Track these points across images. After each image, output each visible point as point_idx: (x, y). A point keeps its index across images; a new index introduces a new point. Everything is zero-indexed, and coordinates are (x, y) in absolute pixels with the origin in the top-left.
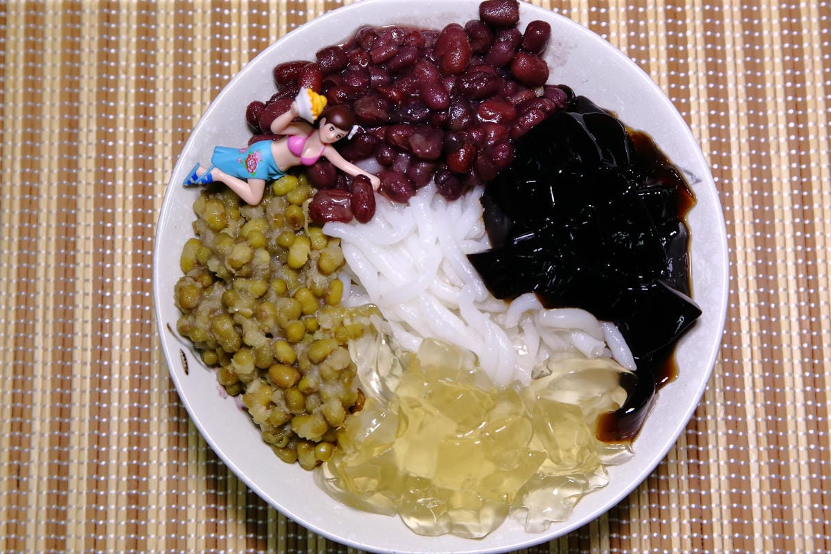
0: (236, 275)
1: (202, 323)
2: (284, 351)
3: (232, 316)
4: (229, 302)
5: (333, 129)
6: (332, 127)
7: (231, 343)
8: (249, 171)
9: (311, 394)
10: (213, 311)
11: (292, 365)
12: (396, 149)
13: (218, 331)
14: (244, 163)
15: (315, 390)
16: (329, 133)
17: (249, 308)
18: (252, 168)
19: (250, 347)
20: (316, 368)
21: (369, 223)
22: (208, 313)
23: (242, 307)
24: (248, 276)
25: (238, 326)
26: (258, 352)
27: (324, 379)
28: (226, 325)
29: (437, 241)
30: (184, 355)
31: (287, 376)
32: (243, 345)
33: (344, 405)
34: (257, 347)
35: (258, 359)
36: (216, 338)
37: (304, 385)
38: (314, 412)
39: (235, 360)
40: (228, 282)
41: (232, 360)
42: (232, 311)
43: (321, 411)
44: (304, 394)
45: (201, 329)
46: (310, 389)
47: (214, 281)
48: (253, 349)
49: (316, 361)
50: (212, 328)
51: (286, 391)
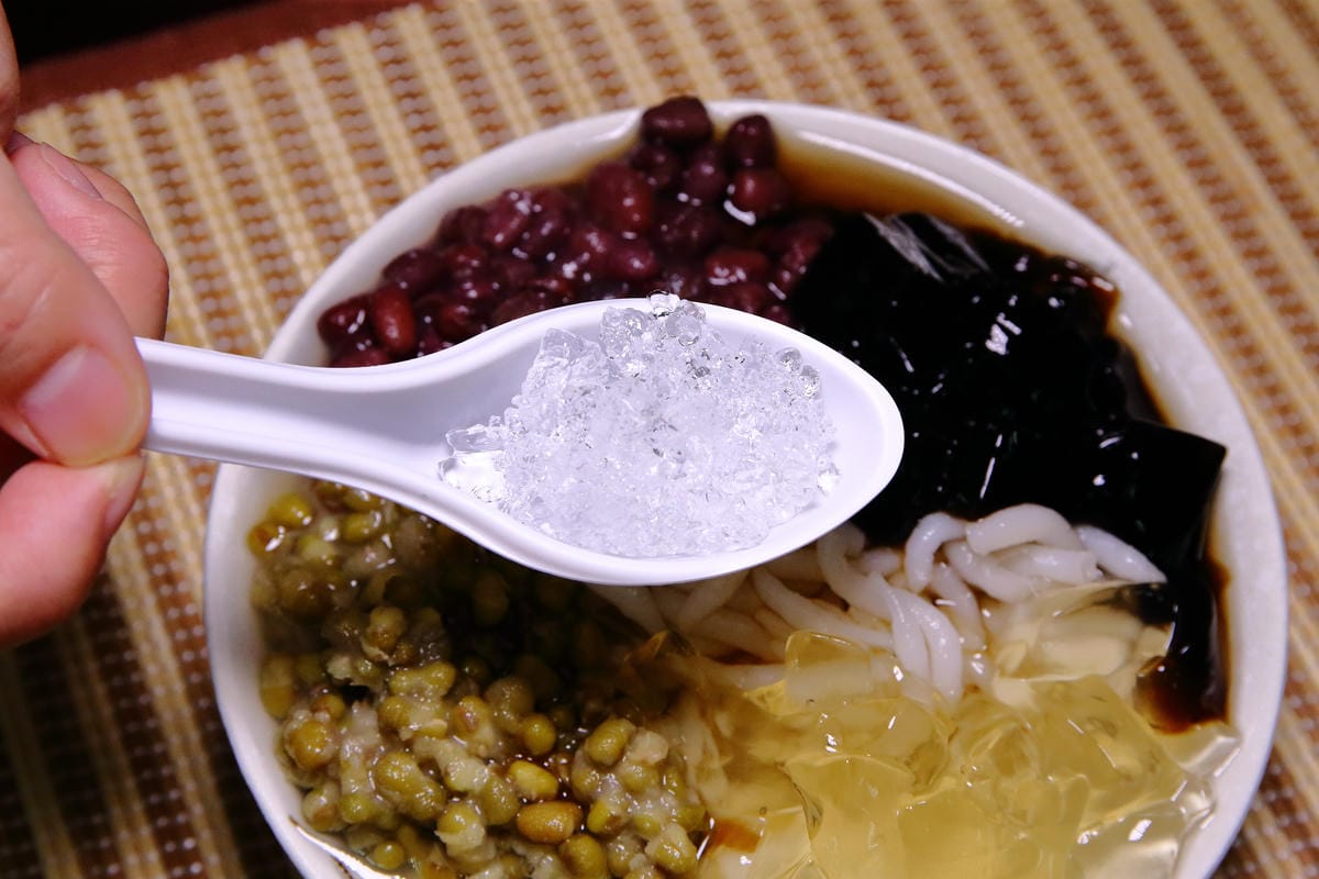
0: (390, 664)
1: (357, 784)
2: (532, 776)
3: (408, 744)
4: (395, 718)
7: (426, 796)
9: (617, 832)
10: (369, 753)
11: (558, 798)
13: (394, 785)
15: (624, 820)
17: (434, 717)
19: (463, 795)
20: (611, 778)
22: (362, 757)
23: (423, 719)
24: (411, 663)
25: (428, 764)
26: (483, 799)
27: (634, 791)
28: (403, 769)
30: (341, 864)
31: (557, 820)
32: (451, 795)
33: (690, 835)
34: (478, 789)
35: (486, 810)
36: (393, 803)
37: (597, 819)
38: (632, 869)
39: (443, 831)
40: (377, 688)
41: (437, 833)
42: (405, 735)
43: (648, 857)
44: (603, 839)
45: (359, 794)
46: (614, 819)
47: (349, 703)
48: (470, 795)
49: (609, 761)
50: (381, 784)
51: (562, 848)
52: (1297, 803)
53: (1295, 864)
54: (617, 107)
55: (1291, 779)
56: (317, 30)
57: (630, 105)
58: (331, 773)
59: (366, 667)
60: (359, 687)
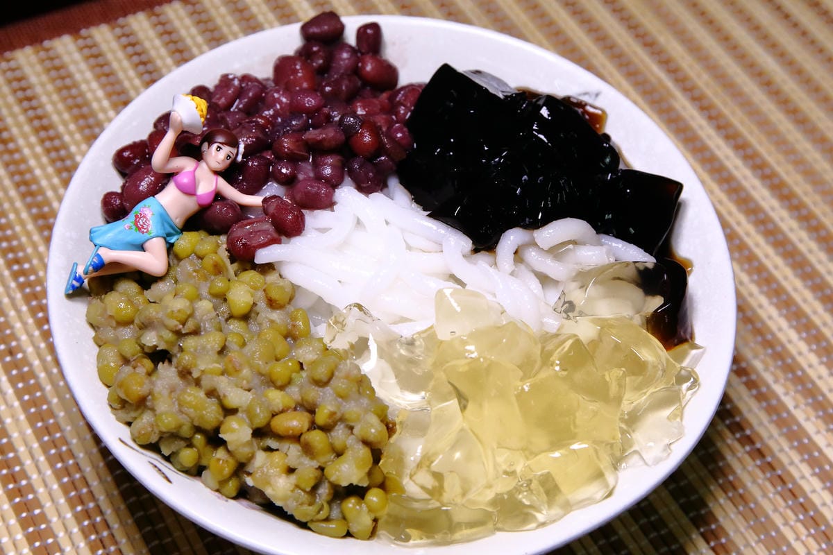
0: (184, 332)
1: (166, 407)
2: (276, 398)
3: (198, 380)
4: (188, 366)
5: (220, 148)
6: (219, 147)
7: (210, 413)
8: (143, 233)
9: (335, 424)
10: (172, 390)
11: (295, 409)
12: (293, 159)
13: (189, 407)
14: (134, 227)
15: (338, 415)
16: (217, 155)
18: (145, 227)
19: (236, 410)
20: (328, 390)
21: (304, 232)
23: (206, 364)
24: (196, 332)
25: (211, 393)
26: (248, 411)
27: (343, 397)
29: (387, 223)
30: (156, 466)
31: (296, 422)
32: (229, 411)
33: (380, 418)
34: (245, 406)
35: (251, 420)
36: (190, 418)
37: (321, 418)
38: (348, 446)
39: (224, 433)
40: (175, 350)
41: (220, 436)
42: (195, 375)
43: (357, 436)
44: (326, 429)
45: (167, 414)
46: (333, 414)
47: (156, 364)
48: (240, 409)
49: (325, 379)
50: (182, 406)
51: (302, 439)
52: (744, 425)
53: (747, 459)
54: (289, 23)
55: (739, 412)
56: (79, 29)
57: (298, 21)
58: (148, 404)
59: (169, 336)
60: (162, 350)
